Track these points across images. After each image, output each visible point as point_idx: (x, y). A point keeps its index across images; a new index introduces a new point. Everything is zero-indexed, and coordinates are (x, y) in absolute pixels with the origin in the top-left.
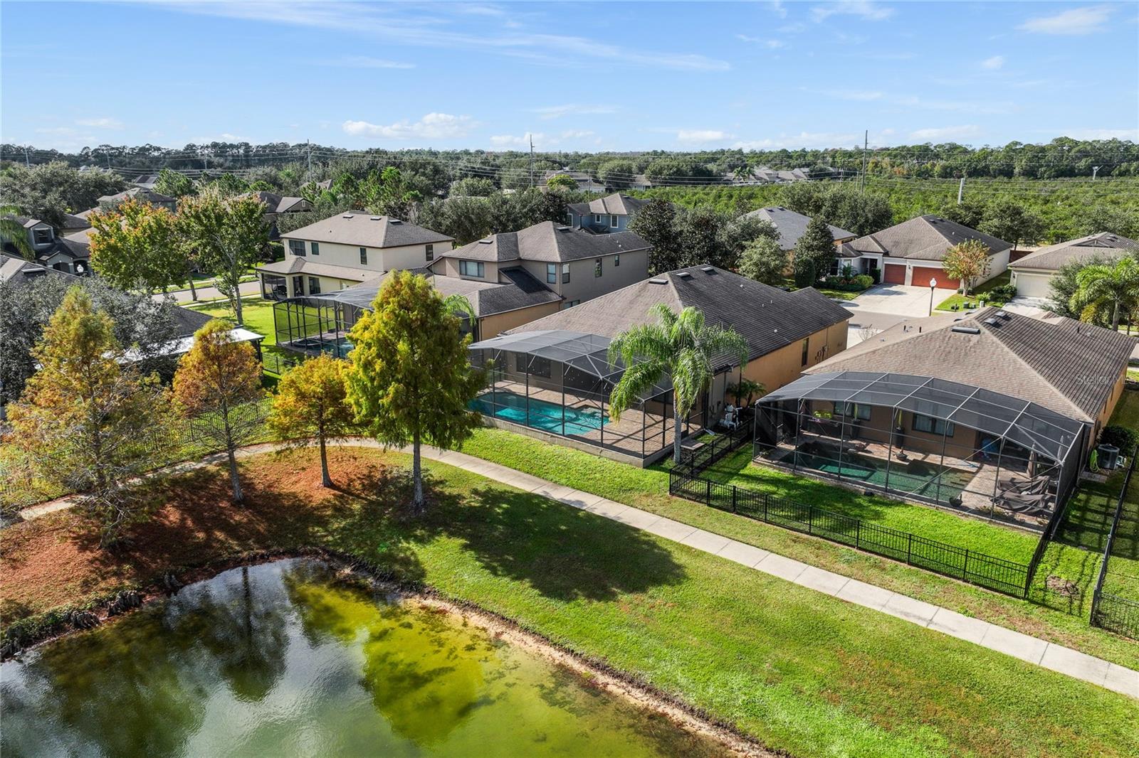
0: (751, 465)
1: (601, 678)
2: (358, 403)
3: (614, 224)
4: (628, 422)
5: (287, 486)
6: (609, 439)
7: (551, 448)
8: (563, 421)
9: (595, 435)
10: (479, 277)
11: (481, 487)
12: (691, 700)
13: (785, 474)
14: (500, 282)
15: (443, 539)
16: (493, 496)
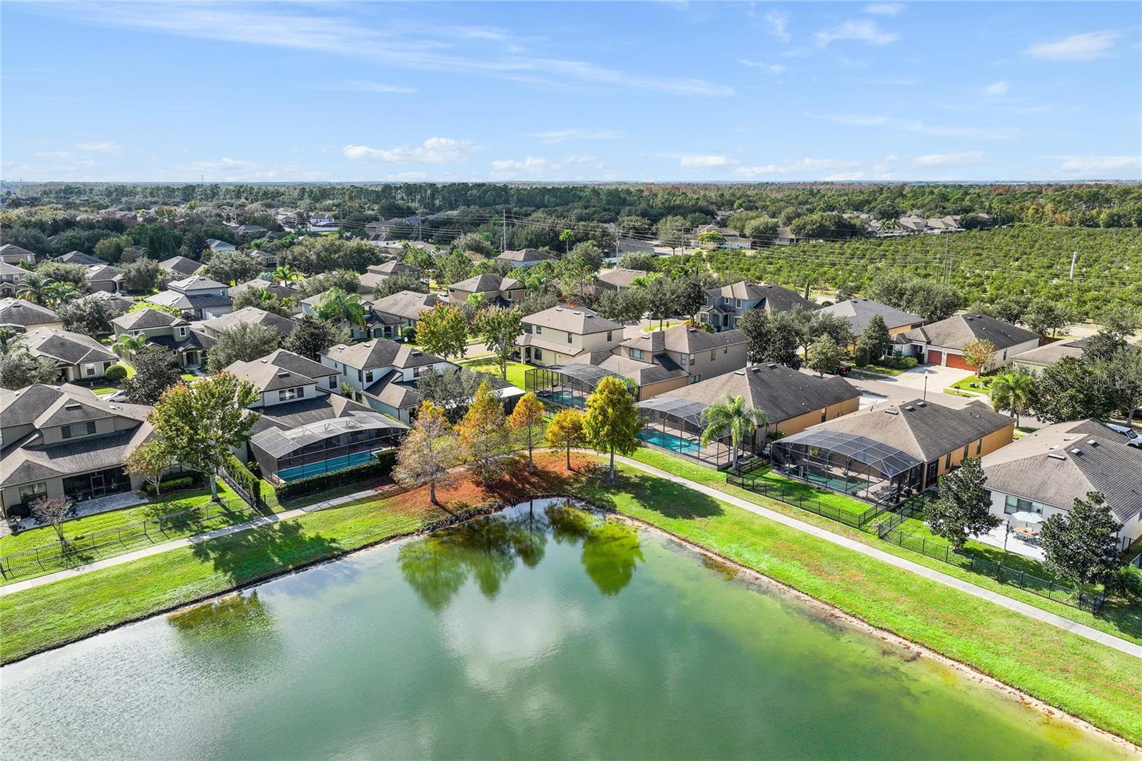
0: (770, 473)
1: (684, 543)
2: (589, 433)
3: (739, 306)
4: (712, 449)
5: (551, 468)
6: (702, 456)
7: (675, 459)
8: (681, 446)
9: (695, 454)
10: (640, 359)
11: (639, 475)
12: (716, 551)
13: (784, 478)
14: (653, 363)
15: (623, 494)
16: (645, 479)
